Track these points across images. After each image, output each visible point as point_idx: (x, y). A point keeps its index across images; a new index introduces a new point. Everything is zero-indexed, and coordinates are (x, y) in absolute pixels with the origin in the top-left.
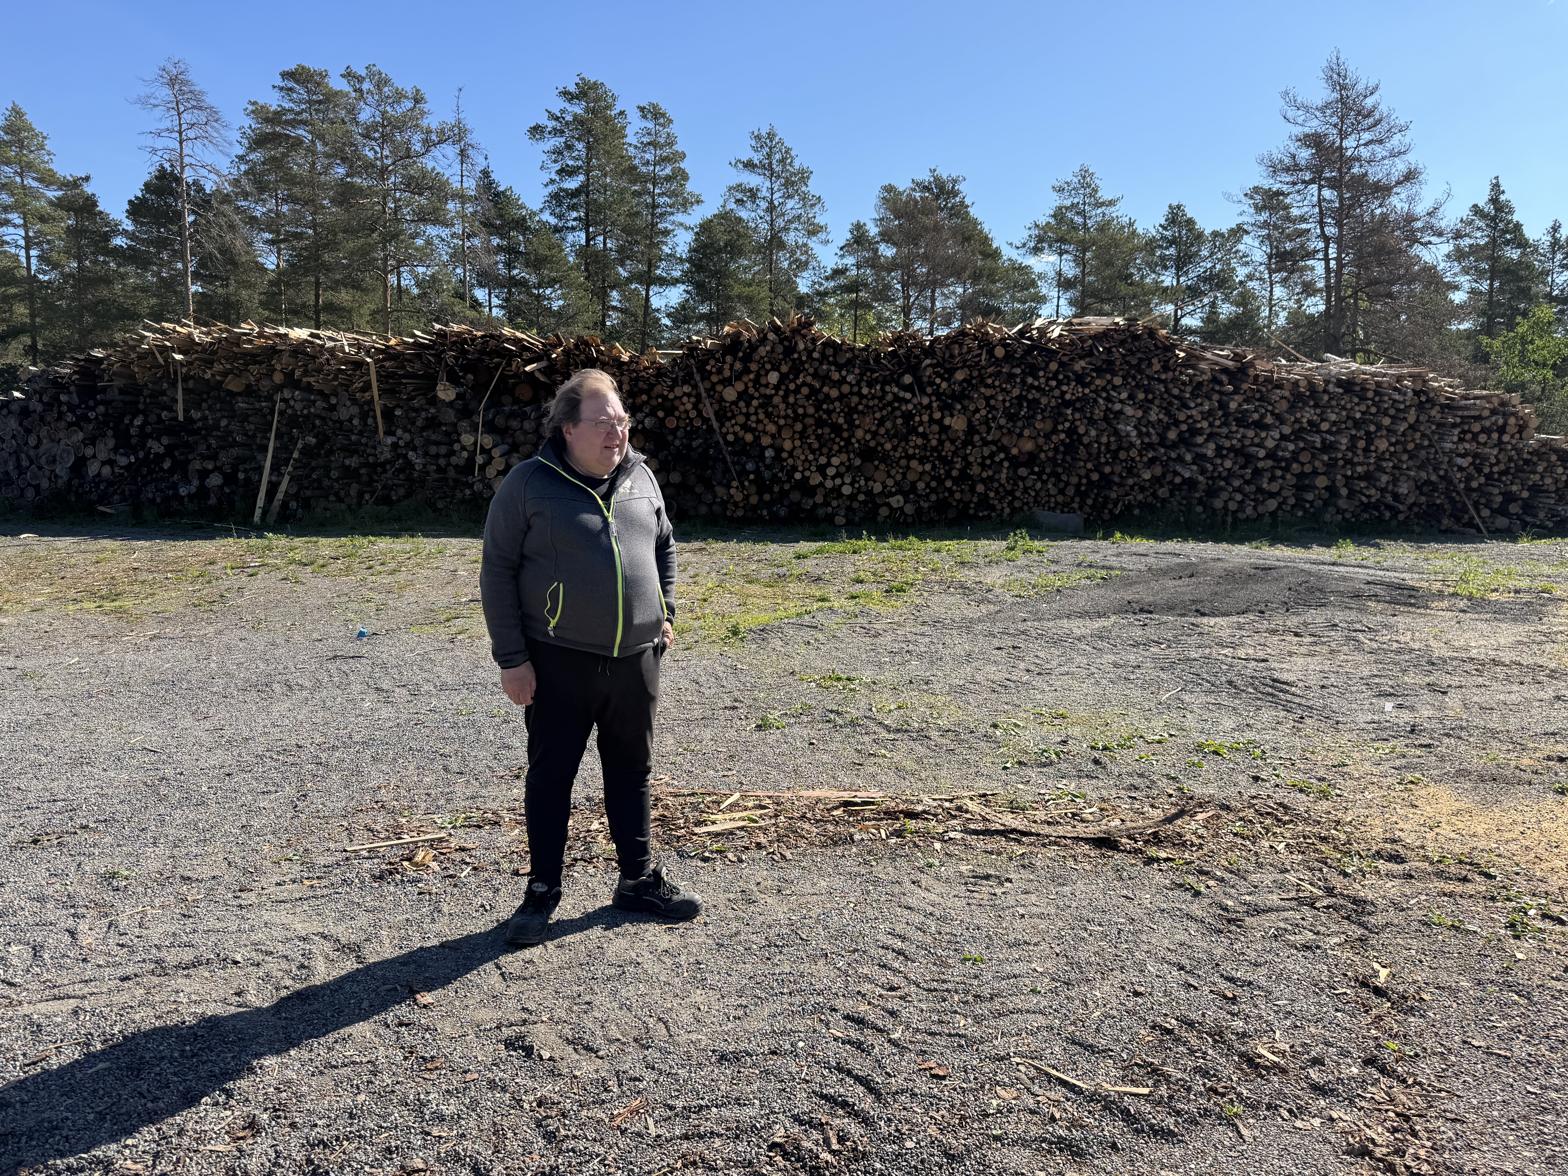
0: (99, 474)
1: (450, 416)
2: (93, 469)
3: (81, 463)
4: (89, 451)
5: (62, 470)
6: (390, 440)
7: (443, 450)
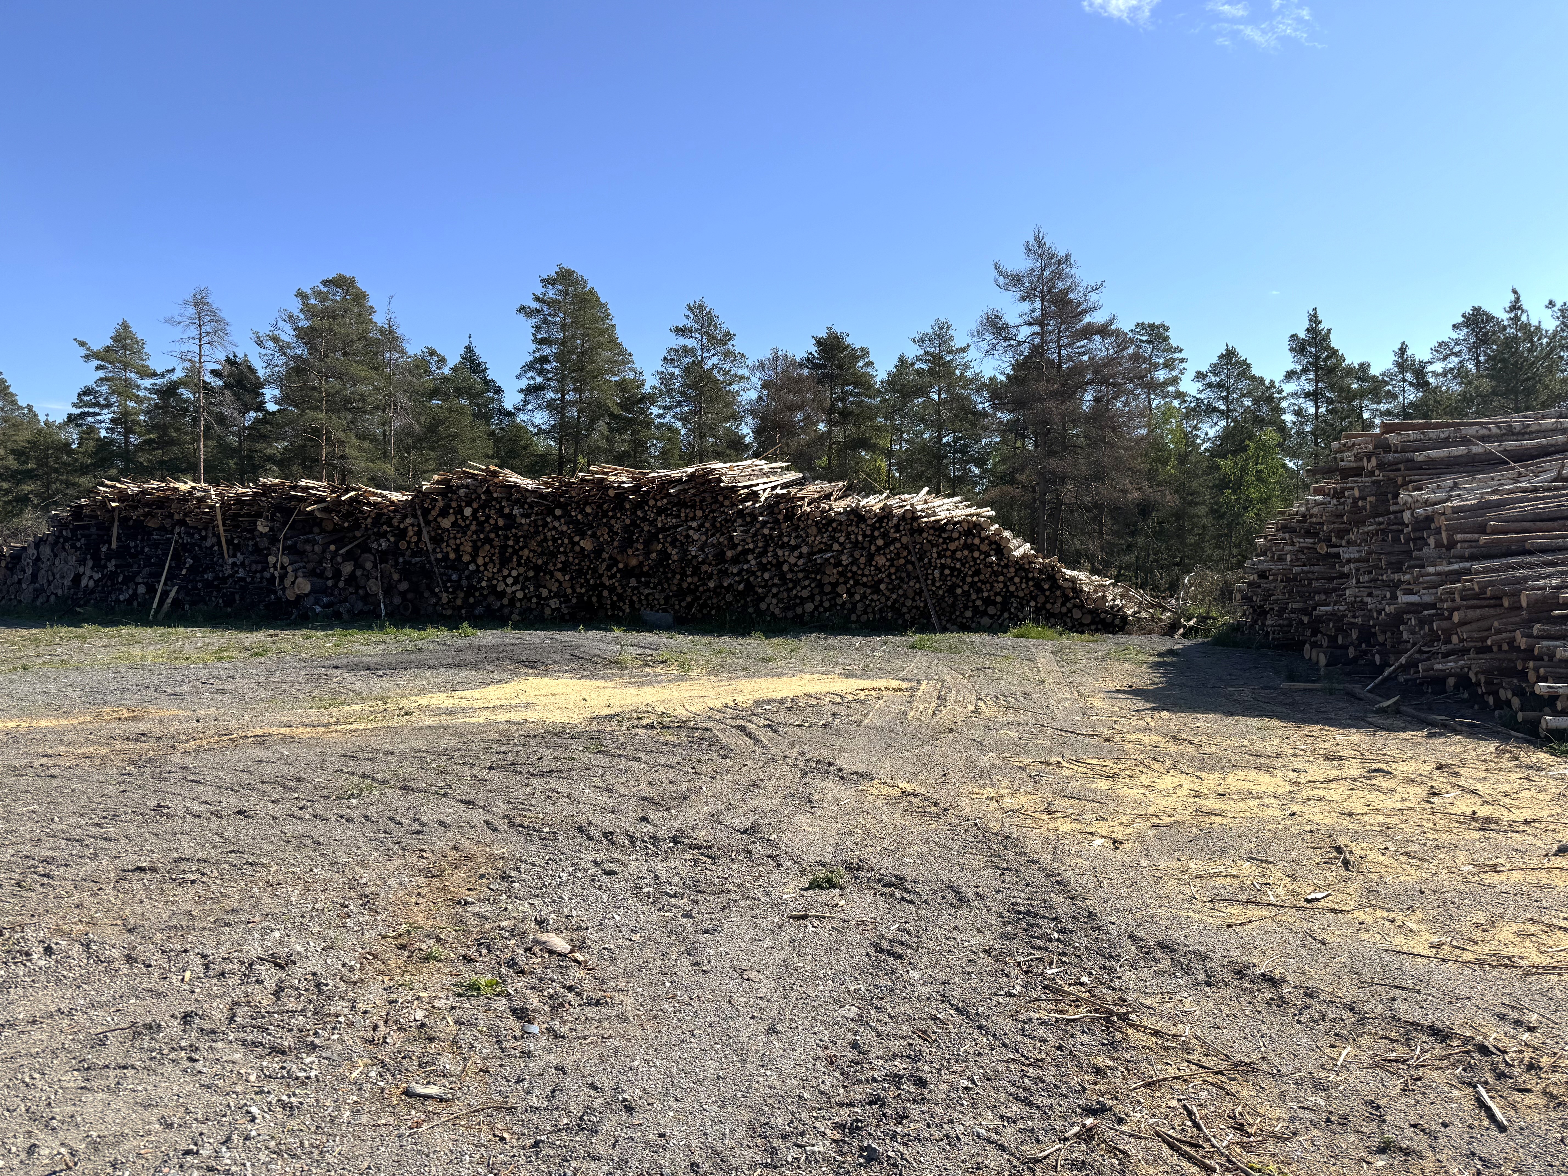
0: (87, 586)
1: (264, 543)
2: (84, 583)
3: (77, 578)
4: (81, 570)
5: (67, 582)
6: (230, 561)
7: (259, 567)
